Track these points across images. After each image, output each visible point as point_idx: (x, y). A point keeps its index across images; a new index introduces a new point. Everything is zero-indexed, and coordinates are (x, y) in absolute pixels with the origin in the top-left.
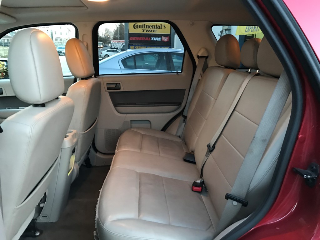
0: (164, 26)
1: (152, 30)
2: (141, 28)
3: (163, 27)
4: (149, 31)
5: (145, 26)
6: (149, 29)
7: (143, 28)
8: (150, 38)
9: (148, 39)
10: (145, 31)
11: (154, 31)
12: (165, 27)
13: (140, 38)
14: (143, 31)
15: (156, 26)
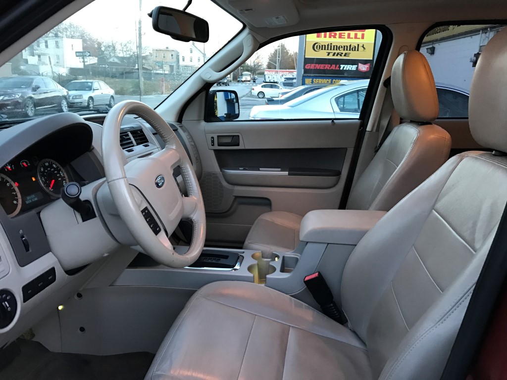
0: (363, 47)
1: (342, 53)
2: (325, 49)
3: (361, 49)
4: (338, 54)
5: (331, 46)
6: (338, 51)
7: (328, 49)
8: (338, 66)
9: (336, 66)
10: (331, 54)
11: (345, 55)
12: (364, 48)
13: (322, 65)
14: (328, 55)
15: (350, 46)
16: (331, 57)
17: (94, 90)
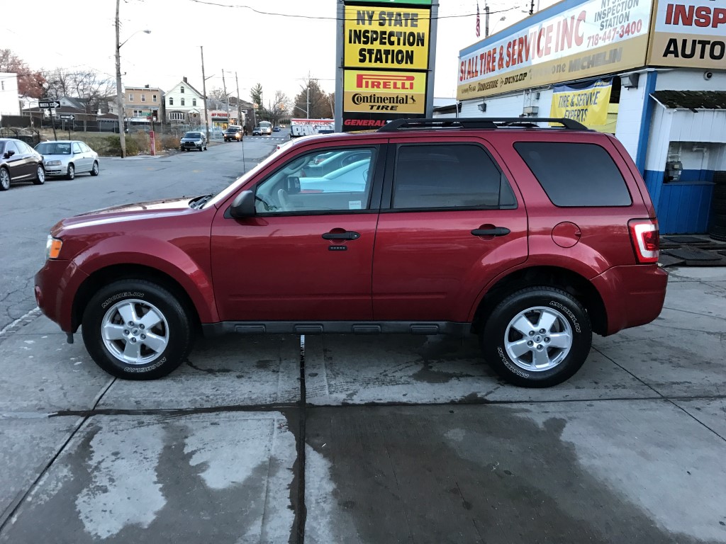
0: (412, 98)
1: (388, 107)
2: (367, 102)
3: (410, 101)
4: (383, 107)
5: (374, 98)
6: (383, 104)
7: (371, 102)
8: (383, 121)
9: (381, 122)
10: (375, 108)
11: (391, 109)
12: (414, 100)
13: (365, 121)
14: (372, 108)
15: (397, 97)
16: (375, 111)
17: (74, 154)
